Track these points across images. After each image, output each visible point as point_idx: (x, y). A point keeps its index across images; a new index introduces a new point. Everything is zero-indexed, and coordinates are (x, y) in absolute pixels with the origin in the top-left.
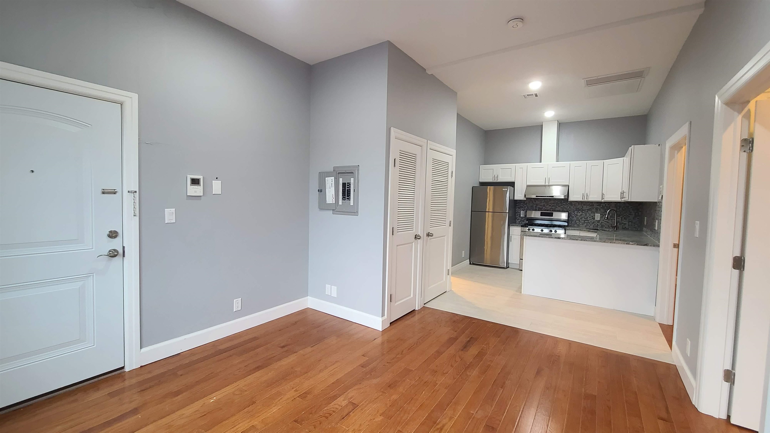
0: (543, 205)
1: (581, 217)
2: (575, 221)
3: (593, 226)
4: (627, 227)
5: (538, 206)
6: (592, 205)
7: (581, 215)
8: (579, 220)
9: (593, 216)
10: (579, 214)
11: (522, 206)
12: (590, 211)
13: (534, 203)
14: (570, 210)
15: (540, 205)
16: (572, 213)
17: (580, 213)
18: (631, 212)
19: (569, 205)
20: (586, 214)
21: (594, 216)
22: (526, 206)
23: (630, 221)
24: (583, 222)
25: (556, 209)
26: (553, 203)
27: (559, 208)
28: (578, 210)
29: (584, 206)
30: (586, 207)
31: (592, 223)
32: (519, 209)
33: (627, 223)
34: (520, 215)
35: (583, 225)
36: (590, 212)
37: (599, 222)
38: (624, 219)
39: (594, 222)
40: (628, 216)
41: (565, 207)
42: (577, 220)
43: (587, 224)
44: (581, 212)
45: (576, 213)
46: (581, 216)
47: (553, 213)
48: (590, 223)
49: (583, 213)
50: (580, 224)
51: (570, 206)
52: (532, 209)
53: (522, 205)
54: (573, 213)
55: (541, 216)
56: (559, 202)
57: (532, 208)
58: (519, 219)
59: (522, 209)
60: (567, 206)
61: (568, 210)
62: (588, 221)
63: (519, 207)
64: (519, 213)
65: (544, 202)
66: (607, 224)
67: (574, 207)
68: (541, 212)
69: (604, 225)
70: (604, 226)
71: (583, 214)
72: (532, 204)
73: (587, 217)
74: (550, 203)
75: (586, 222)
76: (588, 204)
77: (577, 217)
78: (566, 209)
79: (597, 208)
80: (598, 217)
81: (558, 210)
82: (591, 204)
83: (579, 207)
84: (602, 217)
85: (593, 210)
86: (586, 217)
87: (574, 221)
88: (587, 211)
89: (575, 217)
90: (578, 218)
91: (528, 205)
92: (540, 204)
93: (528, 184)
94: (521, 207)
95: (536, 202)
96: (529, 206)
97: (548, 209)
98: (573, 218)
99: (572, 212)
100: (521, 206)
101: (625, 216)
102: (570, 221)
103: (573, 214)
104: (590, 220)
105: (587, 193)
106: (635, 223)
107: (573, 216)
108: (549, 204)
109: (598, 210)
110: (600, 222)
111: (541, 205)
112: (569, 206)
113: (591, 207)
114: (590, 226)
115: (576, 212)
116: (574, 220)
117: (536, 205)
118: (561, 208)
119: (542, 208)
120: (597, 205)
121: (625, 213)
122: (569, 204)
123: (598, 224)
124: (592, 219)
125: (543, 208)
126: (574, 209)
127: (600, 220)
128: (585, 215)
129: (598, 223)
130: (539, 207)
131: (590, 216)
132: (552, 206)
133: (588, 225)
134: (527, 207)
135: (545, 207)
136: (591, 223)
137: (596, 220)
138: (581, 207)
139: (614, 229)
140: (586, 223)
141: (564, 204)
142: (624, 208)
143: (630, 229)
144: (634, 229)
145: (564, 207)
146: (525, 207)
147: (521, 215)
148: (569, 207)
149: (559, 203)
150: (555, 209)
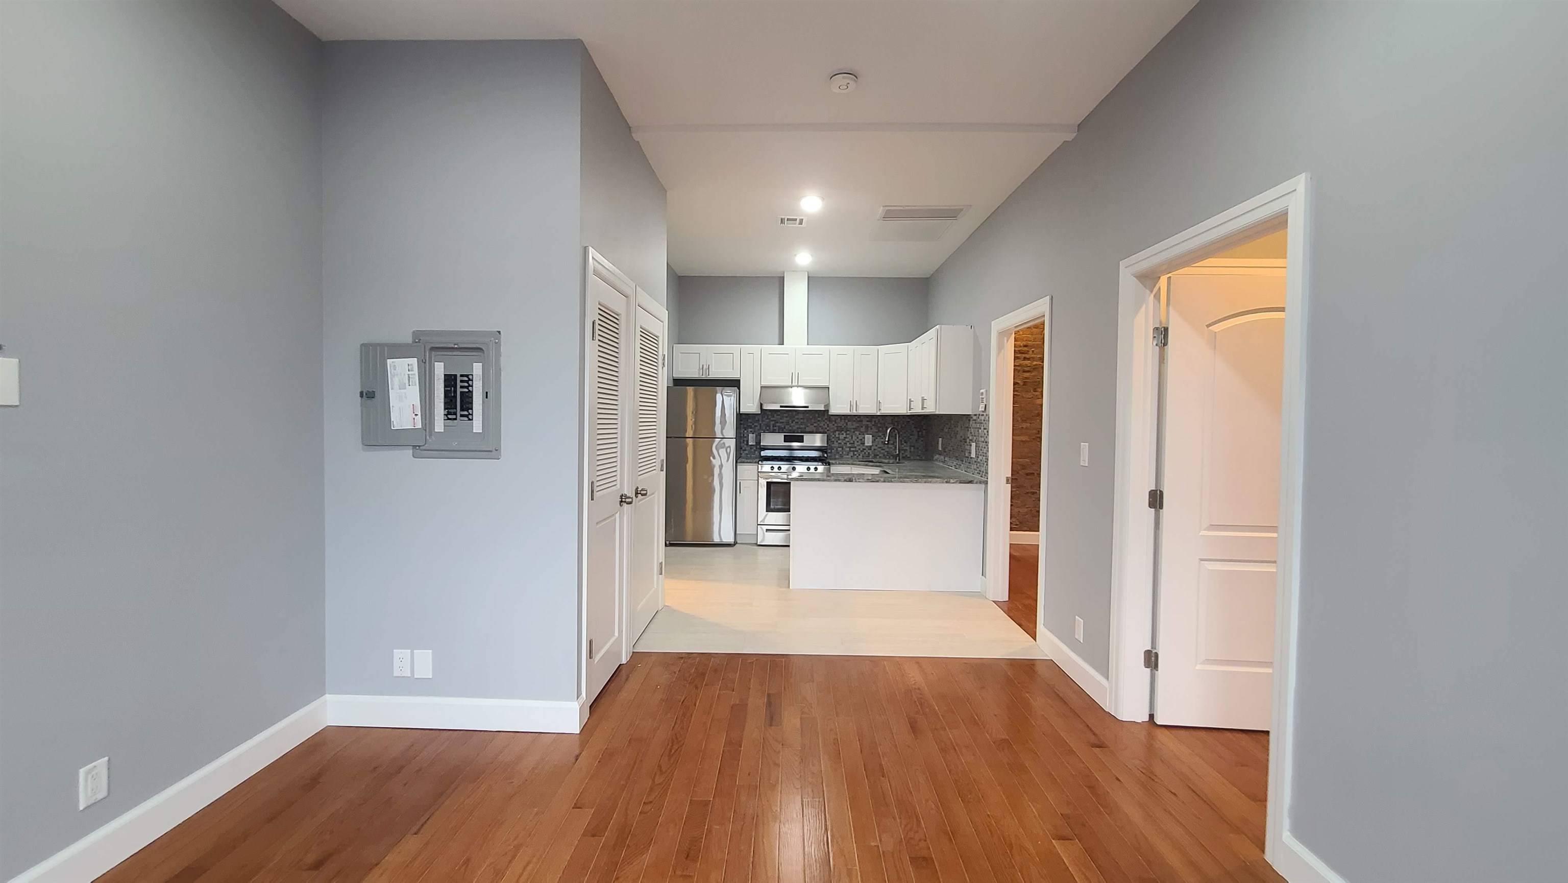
0: (786, 422)
1: (845, 442)
2: (837, 449)
3: (863, 457)
4: (908, 456)
5: (777, 424)
6: (860, 421)
7: (845, 438)
8: (843, 447)
9: (861, 440)
10: (842, 437)
11: (751, 424)
12: (858, 431)
13: (772, 419)
14: (828, 430)
15: (781, 423)
16: (831, 436)
17: (843, 434)
18: (913, 431)
19: (826, 421)
20: (852, 436)
21: (863, 440)
22: (757, 424)
23: (913, 445)
24: (848, 449)
25: (807, 429)
26: (802, 419)
27: (811, 426)
28: (840, 430)
29: (849, 423)
30: (852, 425)
31: (861, 451)
32: (745, 431)
33: (908, 448)
34: (748, 441)
35: (848, 455)
36: (857, 433)
37: (871, 449)
38: (905, 442)
39: (863, 449)
40: (909, 437)
41: (820, 425)
42: (839, 447)
43: (854, 453)
44: (845, 434)
45: (837, 436)
46: (844, 440)
47: (803, 436)
48: (857, 451)
49: (848, 434)
50: (844, 453)
51: (828, 423)
52: (768, 430)
53: (751, 422)
54: (833, 436)
55: (785, 442)
56: (811, 417)
57: (768, 428)
58: (747, 449)
59: (751, 430)
60: (824, 423)
61: (826, 430)
62: (856, 447)
63: (745, 426)
64: (745, 437)
65: (786, 417)
66: (882, 451)
67: (834, 425)
68: (785, 436)
69: (878, 453)
70: (878, 455)
71: (848, 436)
72: (768, 420)
73: (854, 442)
74: (798, 419)
75: (852, 449)
76: (854, 419)
77: (839, 442)
78: (822, 429)
79: (867, 425)
80: (868, 440)
81: (811, 430)
82: (858, 419)
83: (841, 425)
84: (875, 440)
85: (863, 429)
86: (852, 442)
87: (835, 449)
88: (853, 430)
89: (835, 441)
90: (841, 443)
91: (760, 422)
92: (781, 421)
93: (763, 384)
94: (749, 426)
95: (774, 417)
96: (762, 425)
97: (794, 428)
98: (833, 444)
99: (832, 434)
100: (749, 424)
101: (905, 437)
102: (830, 449)
103: (833, 438)
104: (857, 445)
105: (856, 401)
106: (918, 448)
107: (833, 440)
108: (796, 421)
109: (869, 428)
110: (873, 449)
111: (783, 422)
112: (826, 423)
113: (858, 425)
114: (857, 457)
115: (837, 433)
116: (835, 447)
117: (773, 422)
118: (815, 426)
119: (785, 428)
120: (868, 421)
121: (905, 433)
122: (826, 419)
123: (869, 453)
124: (861, 445)
125: (787, 427)
126: (834, 428)
127: (873, 445)
128: (850, 438)
129: (869, 451)
130: (779, 426)
131: (858, 440)
132: (800, 423)
133: (856, 455)
134: (759, 426)
135: (789, 426)
136: (859, 451)
137: (867, 446)
138: (845, 425)
139: (896, 460)
140: (852, 451)
141: (819, 419)
142: (904, 426)
143: (912, 458)
144: (918, 458)
145: (818, 425)
146: (757, 426)
147: (750, 441)
148: (826, 425)
149: (811, 419)
150: (805, 428)
